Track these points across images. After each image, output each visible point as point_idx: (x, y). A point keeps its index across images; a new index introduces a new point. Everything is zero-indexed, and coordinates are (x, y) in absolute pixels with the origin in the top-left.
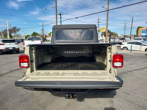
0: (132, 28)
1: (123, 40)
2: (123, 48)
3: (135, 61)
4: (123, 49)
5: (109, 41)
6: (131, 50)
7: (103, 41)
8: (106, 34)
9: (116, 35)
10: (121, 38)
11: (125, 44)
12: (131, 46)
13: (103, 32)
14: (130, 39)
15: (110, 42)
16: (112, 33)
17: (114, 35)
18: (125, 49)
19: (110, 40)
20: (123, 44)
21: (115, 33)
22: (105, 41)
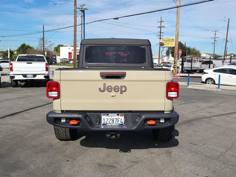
0: (227, 41)
1: (208, 65)
2: (207, 79)
3: (220, 103)
4: (205, 83)
5: (180, 67)
6: (219, 84)
7: (168, 66)
8: (176, 51)
9: (197, 54)
10: (204, 60)
11: (210, 73)
12: (220, 76)
13: (170, 48)
14: (223, 62)
15: (182, 67)
16: (189, 49)
17: (192, 54)
18: (210, 82)
19: (182, 65)
20: (205, 73)
21: (194, 50)
22: (173, 66)
